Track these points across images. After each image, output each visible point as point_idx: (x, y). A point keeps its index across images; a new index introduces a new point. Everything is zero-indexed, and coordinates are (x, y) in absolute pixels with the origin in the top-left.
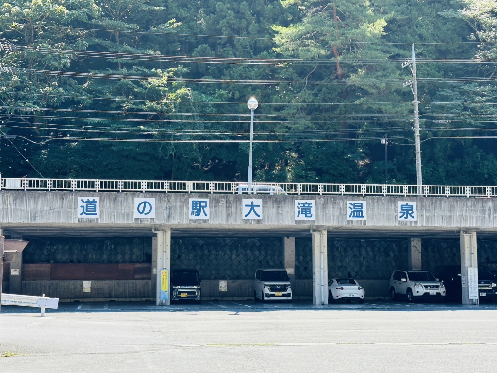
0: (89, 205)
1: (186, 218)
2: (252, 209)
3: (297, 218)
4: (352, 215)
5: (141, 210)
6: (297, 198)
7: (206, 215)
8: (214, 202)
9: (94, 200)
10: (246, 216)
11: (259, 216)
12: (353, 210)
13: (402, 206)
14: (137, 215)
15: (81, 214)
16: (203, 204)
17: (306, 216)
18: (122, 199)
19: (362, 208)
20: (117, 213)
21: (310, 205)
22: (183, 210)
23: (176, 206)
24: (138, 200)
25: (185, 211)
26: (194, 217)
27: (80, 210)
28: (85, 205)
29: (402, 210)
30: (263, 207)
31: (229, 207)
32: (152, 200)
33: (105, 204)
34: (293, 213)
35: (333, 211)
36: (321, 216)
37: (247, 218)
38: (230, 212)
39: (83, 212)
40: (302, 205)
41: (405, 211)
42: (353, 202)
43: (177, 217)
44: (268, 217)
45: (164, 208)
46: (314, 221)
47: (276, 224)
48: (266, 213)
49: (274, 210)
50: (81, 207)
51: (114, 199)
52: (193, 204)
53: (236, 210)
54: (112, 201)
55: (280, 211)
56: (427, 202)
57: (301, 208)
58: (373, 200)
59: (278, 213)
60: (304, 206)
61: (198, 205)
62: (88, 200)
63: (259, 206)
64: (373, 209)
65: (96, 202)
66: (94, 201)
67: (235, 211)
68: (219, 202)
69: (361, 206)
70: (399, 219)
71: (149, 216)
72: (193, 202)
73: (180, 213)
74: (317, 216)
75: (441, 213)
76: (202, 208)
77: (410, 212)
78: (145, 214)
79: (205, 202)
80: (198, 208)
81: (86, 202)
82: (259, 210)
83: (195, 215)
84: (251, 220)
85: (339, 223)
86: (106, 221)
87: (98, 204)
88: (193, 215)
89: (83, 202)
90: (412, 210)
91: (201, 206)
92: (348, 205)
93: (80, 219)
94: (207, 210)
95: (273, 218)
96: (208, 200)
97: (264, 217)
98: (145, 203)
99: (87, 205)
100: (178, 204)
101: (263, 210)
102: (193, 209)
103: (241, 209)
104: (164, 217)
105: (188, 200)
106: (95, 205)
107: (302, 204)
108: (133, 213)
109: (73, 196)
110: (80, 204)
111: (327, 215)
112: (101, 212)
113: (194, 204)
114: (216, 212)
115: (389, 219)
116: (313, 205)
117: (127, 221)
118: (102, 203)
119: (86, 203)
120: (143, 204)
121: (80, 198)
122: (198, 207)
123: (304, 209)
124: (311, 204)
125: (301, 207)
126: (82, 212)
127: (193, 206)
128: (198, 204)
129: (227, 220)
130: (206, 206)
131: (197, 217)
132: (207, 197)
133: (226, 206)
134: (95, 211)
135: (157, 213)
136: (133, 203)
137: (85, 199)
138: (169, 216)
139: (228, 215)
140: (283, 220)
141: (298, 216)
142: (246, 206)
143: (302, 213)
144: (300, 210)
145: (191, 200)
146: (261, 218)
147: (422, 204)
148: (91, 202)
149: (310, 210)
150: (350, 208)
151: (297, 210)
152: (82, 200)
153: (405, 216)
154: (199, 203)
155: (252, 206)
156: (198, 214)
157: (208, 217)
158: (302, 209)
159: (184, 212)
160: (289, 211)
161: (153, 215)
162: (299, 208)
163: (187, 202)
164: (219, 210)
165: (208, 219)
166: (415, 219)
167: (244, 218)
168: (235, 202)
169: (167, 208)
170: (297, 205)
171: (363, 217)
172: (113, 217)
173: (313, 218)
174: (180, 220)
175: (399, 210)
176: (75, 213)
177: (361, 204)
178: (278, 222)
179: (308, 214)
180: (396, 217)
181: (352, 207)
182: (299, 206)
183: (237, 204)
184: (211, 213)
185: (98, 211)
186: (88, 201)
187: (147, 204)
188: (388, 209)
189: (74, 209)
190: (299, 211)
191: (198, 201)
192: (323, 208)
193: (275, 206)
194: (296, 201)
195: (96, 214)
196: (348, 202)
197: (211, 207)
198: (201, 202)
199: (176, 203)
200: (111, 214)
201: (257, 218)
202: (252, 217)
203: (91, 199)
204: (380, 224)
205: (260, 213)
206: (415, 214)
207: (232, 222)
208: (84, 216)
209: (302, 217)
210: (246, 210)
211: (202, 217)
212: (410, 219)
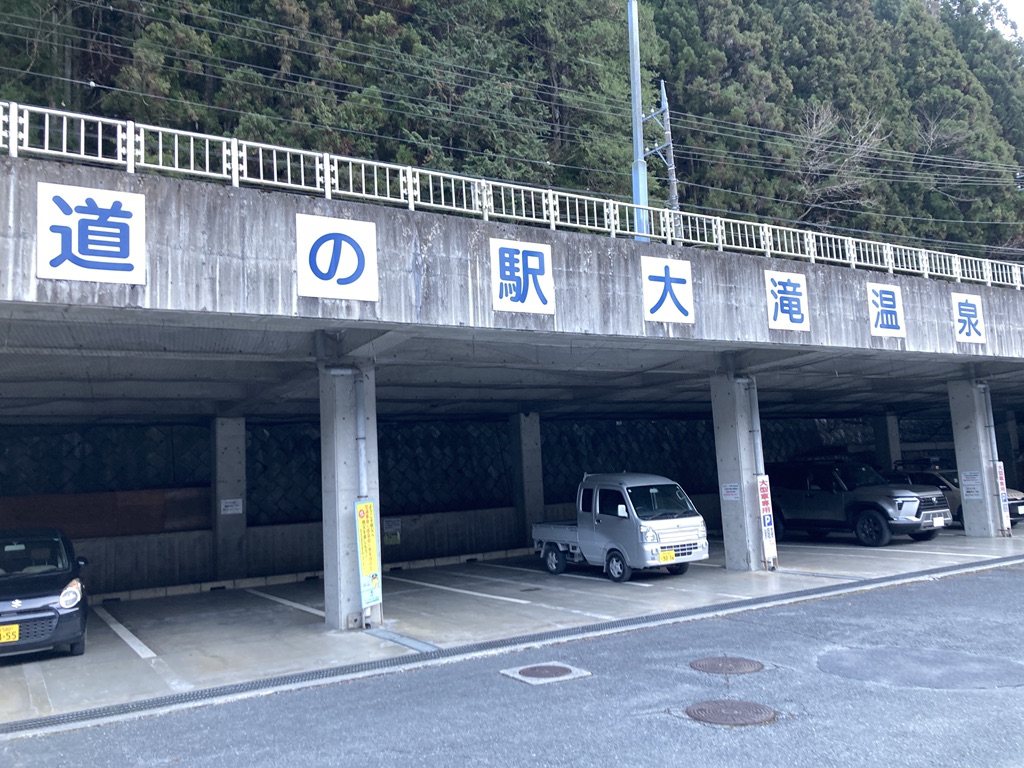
0: (93, 223)
1: (483, 307)
2: (667, 290)
3: (773, 325)
4: (880, 322)
5: (324, 265)
6: (769, 267)
7: (544, 301)
8: (564, 259)
9: (117, 205)
10: (653, 311)
11: (685, 313)
12: (880, 308)
13: (960, 304)
14: (307, 285)
15: (55, 263)
16: (533, 263)
17: (792, 320)
18: (244, 212)
19: (894, 306)
20: (226, 269)
21: (798, 290)
22: (474, 277)
23: (447, 262)
24: (311, 226)
25: (479, 282)
26: (506, 305)
27: (51, 245)
28: (72, 221)
29: (961, 315)
30: (694, 284)
31: (606, 281)
32: (364, 232)
33: (171, 227)
34: (763, 310)
35: (844, 309)
36: (821, 323)
37: (657, 317)
38: (610, 293)
39: (66, 254)
40: (781, 288)
41: (966, 318)
42: (876, 288)
43: (455, 302)
44: (708, 318)
45: (409, 265)
46: (808, 334)
47: (728, 339)
48: (703, 303)
49: (721, 299)
50: (54, 229)
51: (212, 212)
52: (502, 260)
53: (627, 291)
54: (203, 218)
55: (734, 302)
56: (996, 301)
57: (779, 295)
58: (912, 285)
59: (729, 308)
60: (785, 292)
61: (519, 265)
62: (90, 201)
63: (683, 281)
64: (914, 308)
65: (128, 215)
66: (116, 209)
67: (623, 294)
68: (579, 260)
69: (893, 300)
70: (959, 338)
72: (502, 251)
73: (464, 287)
74: (813, 320)
75: (1017, 327)
76: (530, 276)
77: (973, 320)
78: (341, 282)
79: (539, 255)
80: (520, 274)
81: (80, 210)
82: (684, 293)
83: (512, 299)
84: (668, 324)
85: (857, 343)
86: (176, 299)
87: (137, 226)
88: (506, 300)
89: (65, 208)
90: (975, 316)
91: (527, 270)
92: (871, 297)
93: (49, 287)
94: (547, 282)
95: (721, 319)
96: (545, 249)
97: (698, 317)
98: (338, 238)
99: (83, 224)
100: (456, 254)
101: (695, 295)
102: (503, 276)
103: (639, 287)
104: (408, 297)
105: (487, 242)
106: (125, 228)
107: (780, 283)
108: (290, 275)
109: (13, 178)
110: (48, 214)
111: (834, 319)
112: (156, 260)
113: (507, 260)
114: (571, 292)
115: (942, 337)
116: (803, 289)
117: (269, 304)
118: (154, 224)
119: (76, 217)
120: (330, 244)
121: (46, 191)
122: (518, 270)
123: (786, 299)
124: (798, 285)
125: (779, 292)
126: (58, 252)
127: (503, 269)
128: (517, 261)
129: (605, 322)
130: (541, 271)
131: (518, 307)
132: (543, 239)
133: (600, 275)
134: (125, 253)
135: (386, 285)
136: (292, 234)
137: (75, 195)
138: (427, 298)
139: (606, 307)
140: (742, 327)
141: (775, 319)
142: (653, 278)
143: (783, 311)
144: (778, 301)
145: (495, 244)
146: (690, 319)
147: (989, 302)
148: (104, 214)
149: (798, 300)
150: (874, 302)
151: (771, 301)
152: (58, 201)
153: (966, 330)
154: (519, 257)
155: (667, 280)
156: (521, 297)
157: (550, 308)
158: (782, 299)
159: (475, 286)
160: (754, 302)
161: (367, 288)
162: (776, 297)
163: (483, 246)
164: (581, 288)
165: (551, 316)
166: (983, 340)
167: (649, 317)
168: (623, 263)
169: (417, 268)
170: (769, 286)
171: (898, 328)
172: (206, 286)
173: (805, 326)
174: (465, 315)
175: (956, 314)
176: (23, 258)
177: (892, 293)
178: (732, 333)
179: (796, 313)
180: (951, 330)
181: (878, 300)
182: (776, 290)
183: (627, 270)
184: (558, 294)
185: (138, 255)
186: (91, 206)
187: (345, 245)
188: (939, 313)
189: (18, 235)
190: (777, 304)
191: (517, 252)
192: (825, 298)
193: (721, 285)
194: (769, 274)
195: (129, 268)
196: (869, 287)
197: (556, 275)
198: (526, 254)
199: (447, 250)
200: (200, 274)
201: (680, 318)
202: (669, 314)
203: (104, 198)
204: (929, 349)
205: (688, 305)
206: (981, 327)
207: (617, 328)
208: (69, 271)
209: (783, 322)
210: (651, 292)
211: (532, 305)
212: (974, 338)
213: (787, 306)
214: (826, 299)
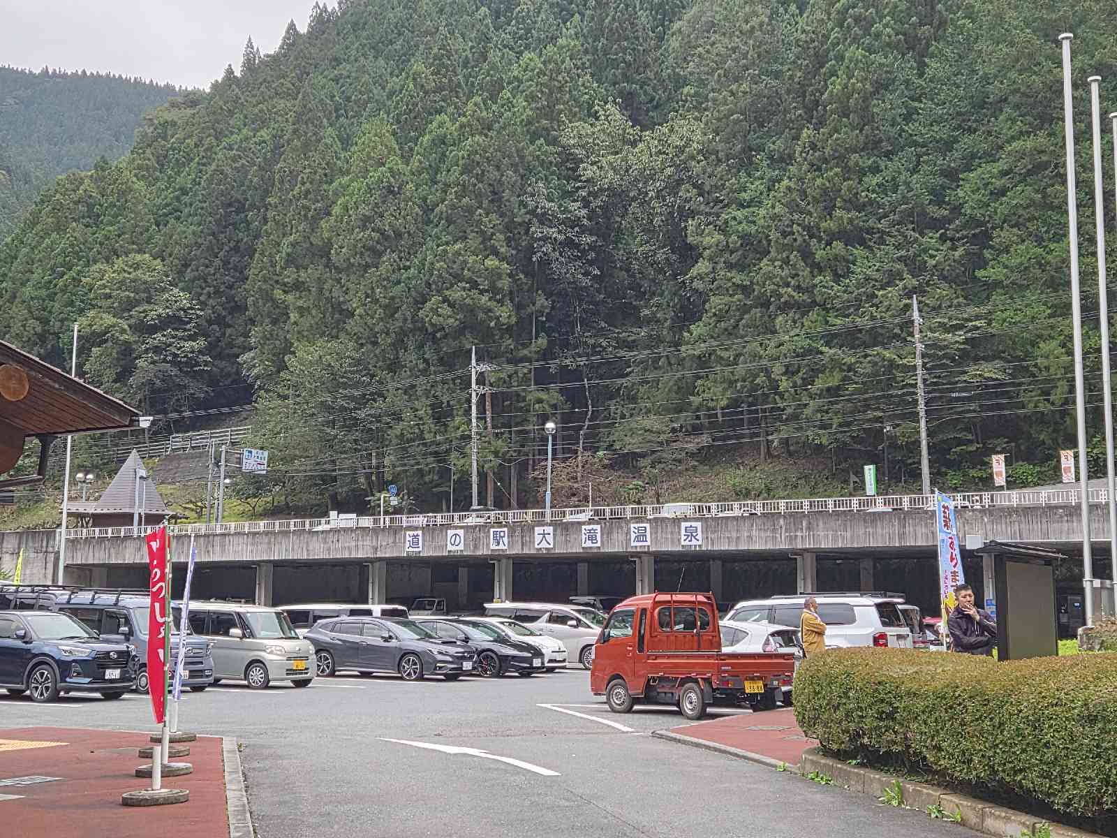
0: (414, 539)
1: (488, 548)
2: (544, 537)
3: (584, 546)
4: (637, 540)
5: (453, 542)
6: (584, 524)
7: (504, 545)
8: (511, 532)
9: (417, 534)
10: (538, 544)
11: (550, 544)
12: (637, 534)
13: (686, 528)
14: (450, 547)
15: (408, 547)
16: (502, 534)
17: (593, 543)
18: (438, 532)
19: (645, 532)
20: (434, 545)
21: (595, 532)
23: (480, 538)
25: (487, 541)
26: (493, 547)
29: (687, 532)
30: (553, 534)
31: (524, 536)
33: (426, 537)
34: (580, 540)
35: (618, 536)
36: (606, 543)
37: (540, 546)
38: (525, 540)
39: (410, 546)
40: (589, 532)
41: (690, 534)
42: (636, 526)
43: (481, 548)
44: (558, 546)
45: (471, 540)
46: (599, 547)
47: (565, 552)
48: (557, 541)
49: (564, 538)
50: (408, 541)
51: (433, 533)
52: (494, 535)
54: (431, 535)
55: (568, 538)
56: (712, 523)
57: (588, 534)
58: (656, 523)
59: (567, 541)
60: (591, 533)
62: (414, 535)
63: (550, 534)
64: (656, 532)
65: (419, 536)
67: (529, 540)
68: (516, 532)
69: (645, 530)
70: (683, 543)
71: (457, 548)
72: (495, 532)
73: (483, 544)
74: (602, 542)
75: (727, 535)
76: (501, 538)
77: (694, 534)
78: (456, 546)
79: (504, 532)
80: (498, 538)
81: (412, 536)
82: (550, 538)
83: (496, 546)
84: (544, 548)
85: (624, 549)
86: (425, 552)
87: (420, 538)
89: (410, 536)
90: (696, 532)
91: (500, 536)
92: (632, 529)
93: (407, 552)
94: (506, 540)
95: (563, 546)
96: (506, 529)
97: (554, 545)
98: (456, 535)
99: (412, 539)
100: (482, 535)
101: (553, 538)
102: (494, 539)
103: (534, 537)
104: (470, 548)
106: (418, 539)
107: (588, 530)
108: (446, 545)
109: (403, 531)
110: (408, 538)
111: (613, 541)
112: (423, 545)
113: (496, 534)
114: (513, 541)
115: (673, 543)
116: (599, 531)
117: (442, 553)
118: (423, 537)
120: (454, 537)
121: (407, 533)
123: (590, 535)
124: (597, 530)
126: (408, 545)
127: (494, 537)
128: (498, 534)
129: (522, 549)
130: (504, 536)
131: (497, 548)
132: (505, 527)
133: (521, 536)
134: (418, 544)
135: (465, 545)
136: (448, 535)
137: (411, 533)
138: (475, 548)
139: (523, 545)
140: (571, 547)
141: (585, 543)
142: (539, 534)
143: (589, 540)
145: (492, 530)
146: (551, 546)
147: (706, 524)
149: (596, 535)
150: (634, 532)
151: (584, 536)
153: (689, 539)
155: (544, 534)
156: (498, 544)
157: (506, 547)
159: (486, 543)
160: (577, 538)
161: (461, 547)
162: (586, 535)
163: (489, 531)
164: (516, 539)
165: (507, 549)
166: (700, 543)
167: (536, 546)
168: (530, 530)
169: (473, 540)
170: (583, 531)
171: (647, 542)
172: (431, 549)
173: (599, 544)
174: (484, 551)
175: (683, 532)
176: (403, 547)
177: (644, 528)
178: (567, 550)
179: (595, 540)
180: (679, 540)
181: (637, 531)
182: (585, 533)
183: (531, 533)
184: (509, 543)
185: (420, 545)
187: (457, 537)
188: (672, 533)
190: (586, 537)
191: (498, 532)
192: (608, 533)
193: (564, 534)
194: (583, 527)
195: (418, 547)
196: (632, 525)
197: (509, 537)
198: (500, 532)
199: (480, 534)
200: (429, 547)
201: (548, 546)
202: (543, 544)
203: (415, 533)
204: (664, 549)
205: (551, 542)
206: (699, 537)
207: (526, 551)
208: (411, 549)
209: (589, 544)
210: (538, 538)
211: (501, 547)
212: (694, 542)
213: (592, 538)
214: (610, 533)
